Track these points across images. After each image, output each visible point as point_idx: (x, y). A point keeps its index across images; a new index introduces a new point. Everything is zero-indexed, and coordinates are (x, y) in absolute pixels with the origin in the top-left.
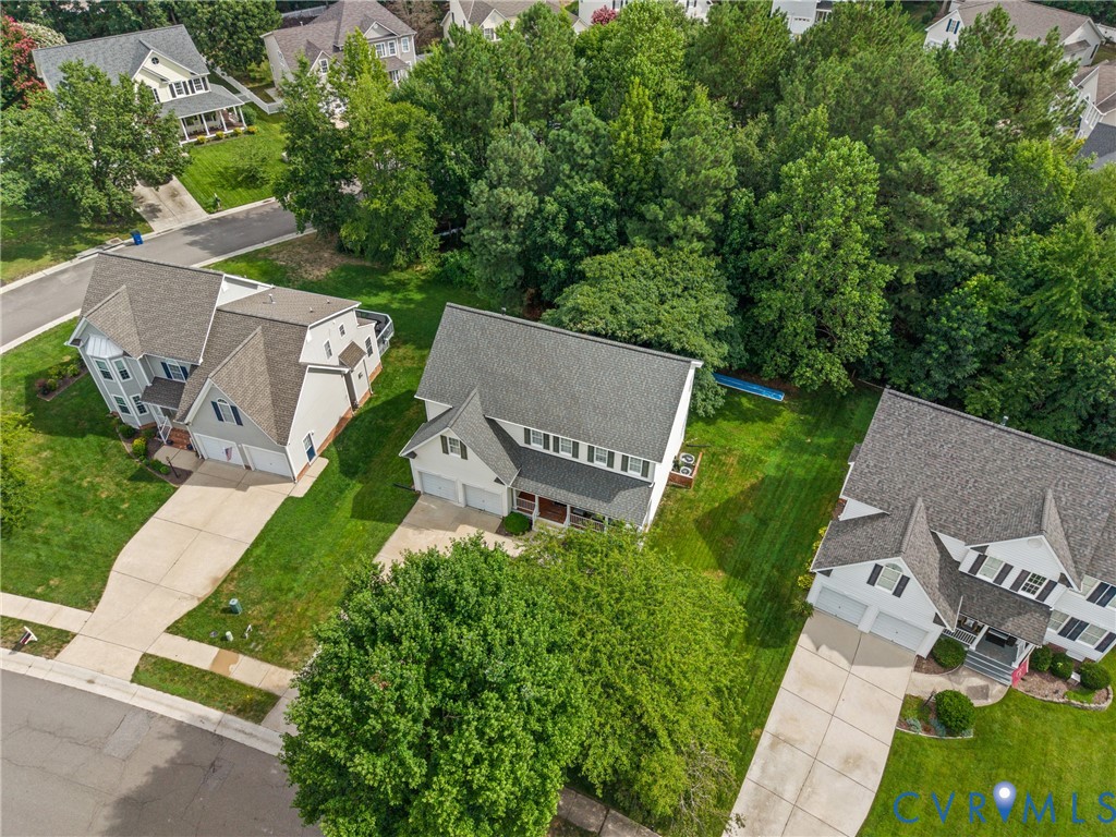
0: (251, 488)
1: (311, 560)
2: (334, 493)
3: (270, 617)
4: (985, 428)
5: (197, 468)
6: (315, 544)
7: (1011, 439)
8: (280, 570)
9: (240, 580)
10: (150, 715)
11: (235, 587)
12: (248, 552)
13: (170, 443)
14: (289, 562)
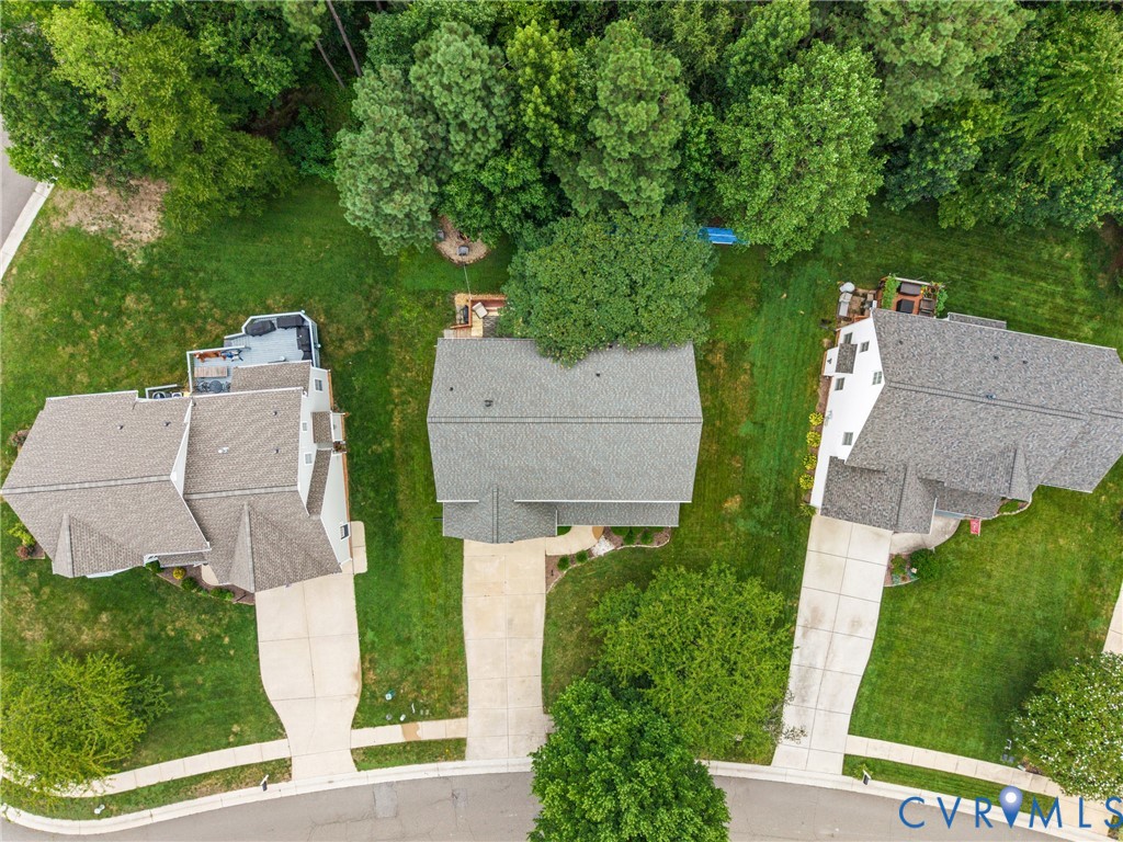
3: (420, 687)
6: (408, 609)
9: (375, 668)
10: (390, 784)
11: (375, 674)
12: (363, 642)
14: (399, 635)
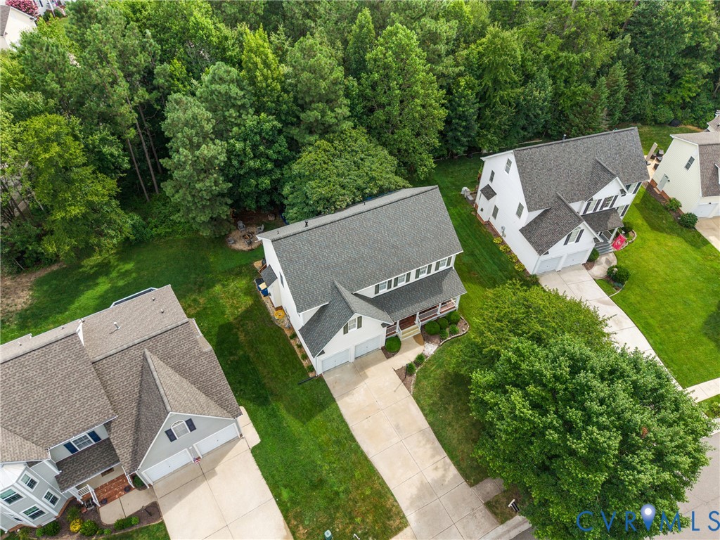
0: (217, 469)
1: (321, 467)
2: (273, 421)
3: (352, 519)
4: (560, 145)
5: (154, 496)
6: (309, 457)
7: (571, 144)
8: (314, 491)
9: (302, 522)
11: (304, 528)
12: (280, 503)
13: (104, 502)
14: (311, 481)
